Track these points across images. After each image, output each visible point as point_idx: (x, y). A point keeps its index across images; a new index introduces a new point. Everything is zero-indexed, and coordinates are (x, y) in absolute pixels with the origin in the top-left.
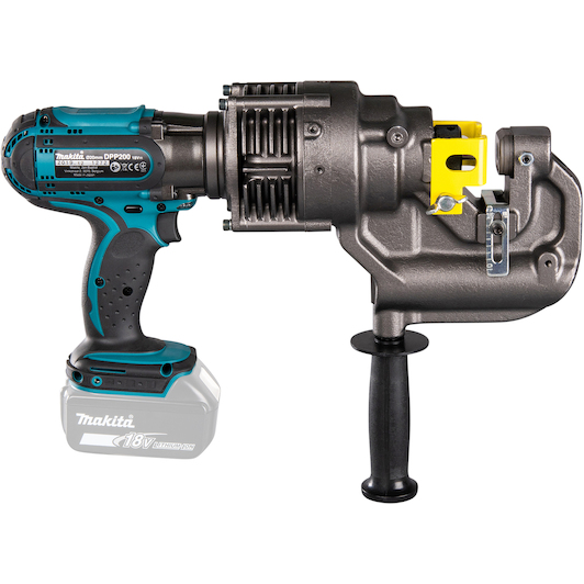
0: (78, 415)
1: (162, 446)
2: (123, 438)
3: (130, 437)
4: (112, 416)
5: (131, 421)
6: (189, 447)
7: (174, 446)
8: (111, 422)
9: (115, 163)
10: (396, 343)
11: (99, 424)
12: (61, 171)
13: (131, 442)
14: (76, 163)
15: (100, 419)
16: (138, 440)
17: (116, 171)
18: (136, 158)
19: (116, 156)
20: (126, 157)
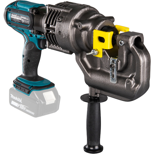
0: (11, 94)
1: (27, 111)
2: (20, 105)
5: (21, 101)
6: (33, 113)
7: (30, 112)
8: (17, 99)
9: (23, 20)
12: (12, 20)
14: (15, 18)
15: (15, 97)
16: (22, 107)
17: (23, 22)
18: (27, 19)
19: (23, 17)
20: (25, 18)
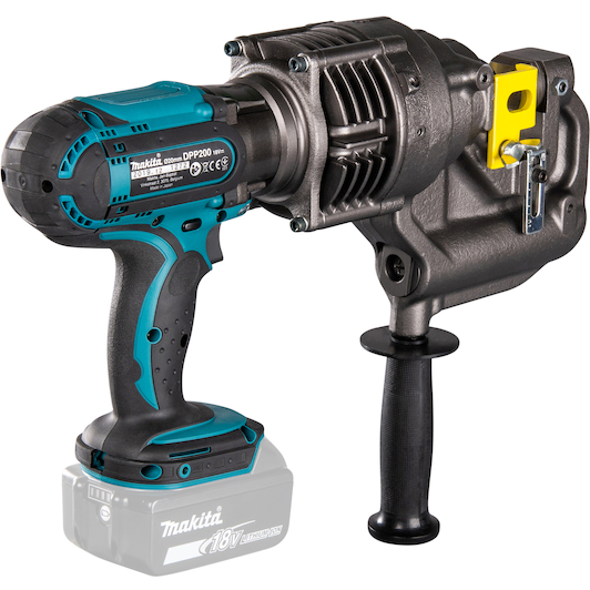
0: (163, 524)
1: (250, 538)
2: (210, 541)
3: (217, 537)
4: (199, 516)
5: (218, 515)
6: (275, 531)
7: (261, 535)
8: (197, 524)
9: (196, 164)
10: (418, 343)
11: (186, 530)
12: (137, 186)
13: (219, 543)
14: (154, 172)
15: (186, 522)
16: (225, 538)
17: (196, 174)
18: (217, 152)
19: (195, 153)
20: (207, 152)
